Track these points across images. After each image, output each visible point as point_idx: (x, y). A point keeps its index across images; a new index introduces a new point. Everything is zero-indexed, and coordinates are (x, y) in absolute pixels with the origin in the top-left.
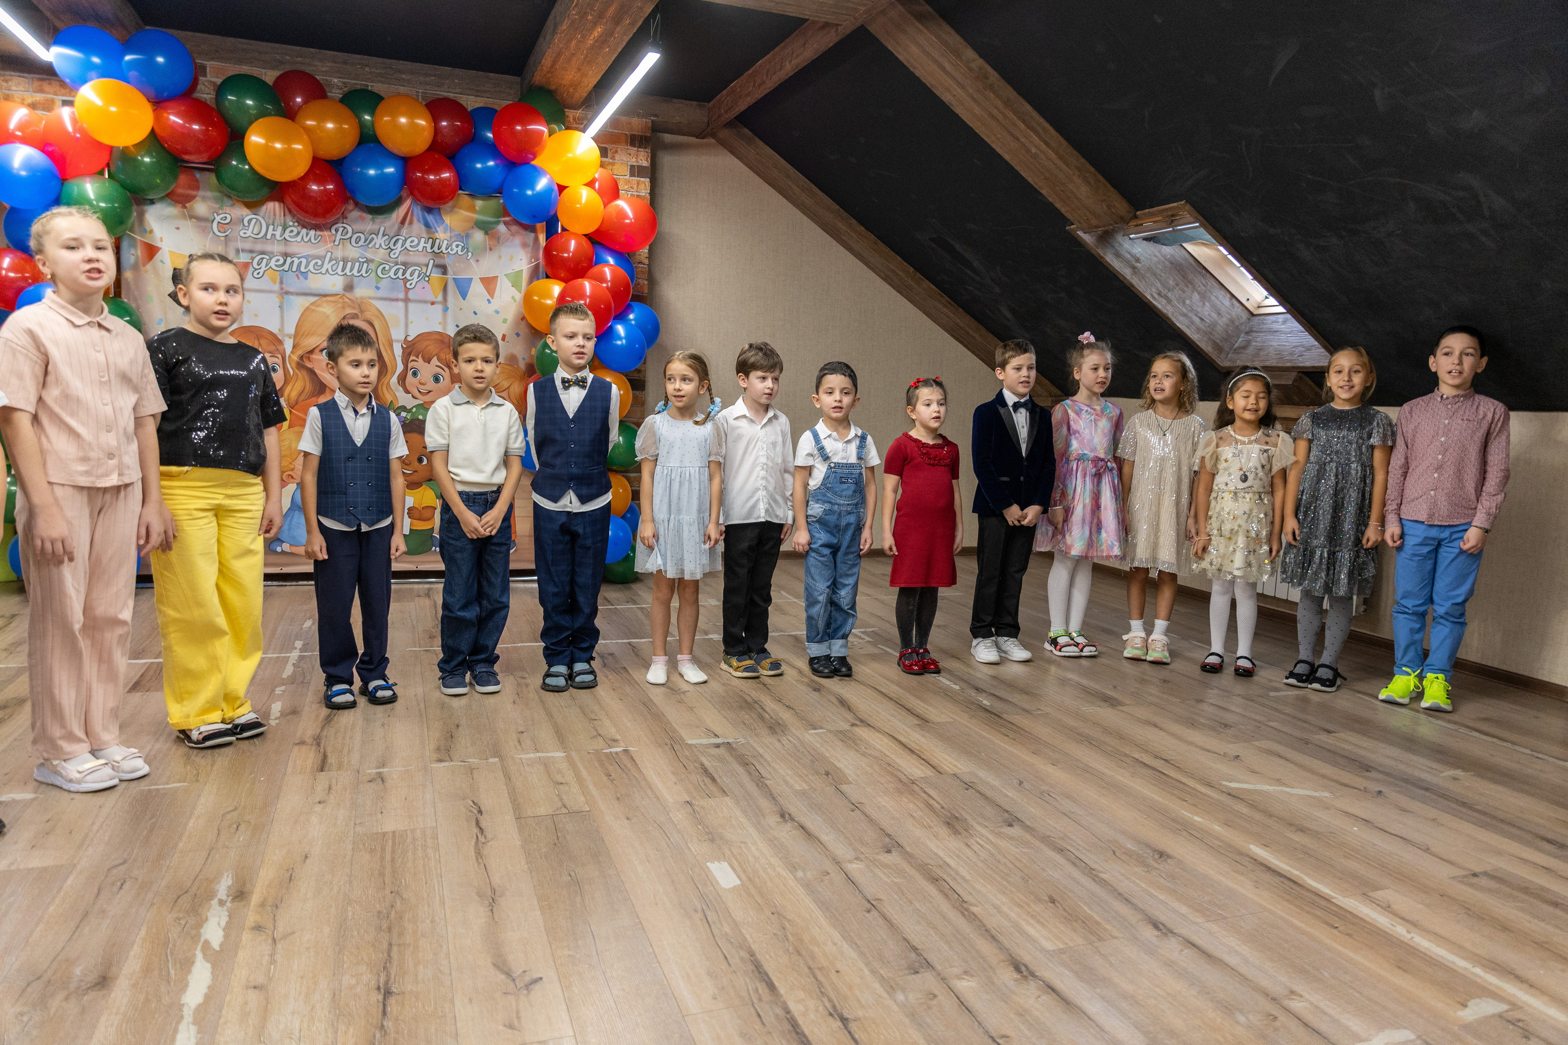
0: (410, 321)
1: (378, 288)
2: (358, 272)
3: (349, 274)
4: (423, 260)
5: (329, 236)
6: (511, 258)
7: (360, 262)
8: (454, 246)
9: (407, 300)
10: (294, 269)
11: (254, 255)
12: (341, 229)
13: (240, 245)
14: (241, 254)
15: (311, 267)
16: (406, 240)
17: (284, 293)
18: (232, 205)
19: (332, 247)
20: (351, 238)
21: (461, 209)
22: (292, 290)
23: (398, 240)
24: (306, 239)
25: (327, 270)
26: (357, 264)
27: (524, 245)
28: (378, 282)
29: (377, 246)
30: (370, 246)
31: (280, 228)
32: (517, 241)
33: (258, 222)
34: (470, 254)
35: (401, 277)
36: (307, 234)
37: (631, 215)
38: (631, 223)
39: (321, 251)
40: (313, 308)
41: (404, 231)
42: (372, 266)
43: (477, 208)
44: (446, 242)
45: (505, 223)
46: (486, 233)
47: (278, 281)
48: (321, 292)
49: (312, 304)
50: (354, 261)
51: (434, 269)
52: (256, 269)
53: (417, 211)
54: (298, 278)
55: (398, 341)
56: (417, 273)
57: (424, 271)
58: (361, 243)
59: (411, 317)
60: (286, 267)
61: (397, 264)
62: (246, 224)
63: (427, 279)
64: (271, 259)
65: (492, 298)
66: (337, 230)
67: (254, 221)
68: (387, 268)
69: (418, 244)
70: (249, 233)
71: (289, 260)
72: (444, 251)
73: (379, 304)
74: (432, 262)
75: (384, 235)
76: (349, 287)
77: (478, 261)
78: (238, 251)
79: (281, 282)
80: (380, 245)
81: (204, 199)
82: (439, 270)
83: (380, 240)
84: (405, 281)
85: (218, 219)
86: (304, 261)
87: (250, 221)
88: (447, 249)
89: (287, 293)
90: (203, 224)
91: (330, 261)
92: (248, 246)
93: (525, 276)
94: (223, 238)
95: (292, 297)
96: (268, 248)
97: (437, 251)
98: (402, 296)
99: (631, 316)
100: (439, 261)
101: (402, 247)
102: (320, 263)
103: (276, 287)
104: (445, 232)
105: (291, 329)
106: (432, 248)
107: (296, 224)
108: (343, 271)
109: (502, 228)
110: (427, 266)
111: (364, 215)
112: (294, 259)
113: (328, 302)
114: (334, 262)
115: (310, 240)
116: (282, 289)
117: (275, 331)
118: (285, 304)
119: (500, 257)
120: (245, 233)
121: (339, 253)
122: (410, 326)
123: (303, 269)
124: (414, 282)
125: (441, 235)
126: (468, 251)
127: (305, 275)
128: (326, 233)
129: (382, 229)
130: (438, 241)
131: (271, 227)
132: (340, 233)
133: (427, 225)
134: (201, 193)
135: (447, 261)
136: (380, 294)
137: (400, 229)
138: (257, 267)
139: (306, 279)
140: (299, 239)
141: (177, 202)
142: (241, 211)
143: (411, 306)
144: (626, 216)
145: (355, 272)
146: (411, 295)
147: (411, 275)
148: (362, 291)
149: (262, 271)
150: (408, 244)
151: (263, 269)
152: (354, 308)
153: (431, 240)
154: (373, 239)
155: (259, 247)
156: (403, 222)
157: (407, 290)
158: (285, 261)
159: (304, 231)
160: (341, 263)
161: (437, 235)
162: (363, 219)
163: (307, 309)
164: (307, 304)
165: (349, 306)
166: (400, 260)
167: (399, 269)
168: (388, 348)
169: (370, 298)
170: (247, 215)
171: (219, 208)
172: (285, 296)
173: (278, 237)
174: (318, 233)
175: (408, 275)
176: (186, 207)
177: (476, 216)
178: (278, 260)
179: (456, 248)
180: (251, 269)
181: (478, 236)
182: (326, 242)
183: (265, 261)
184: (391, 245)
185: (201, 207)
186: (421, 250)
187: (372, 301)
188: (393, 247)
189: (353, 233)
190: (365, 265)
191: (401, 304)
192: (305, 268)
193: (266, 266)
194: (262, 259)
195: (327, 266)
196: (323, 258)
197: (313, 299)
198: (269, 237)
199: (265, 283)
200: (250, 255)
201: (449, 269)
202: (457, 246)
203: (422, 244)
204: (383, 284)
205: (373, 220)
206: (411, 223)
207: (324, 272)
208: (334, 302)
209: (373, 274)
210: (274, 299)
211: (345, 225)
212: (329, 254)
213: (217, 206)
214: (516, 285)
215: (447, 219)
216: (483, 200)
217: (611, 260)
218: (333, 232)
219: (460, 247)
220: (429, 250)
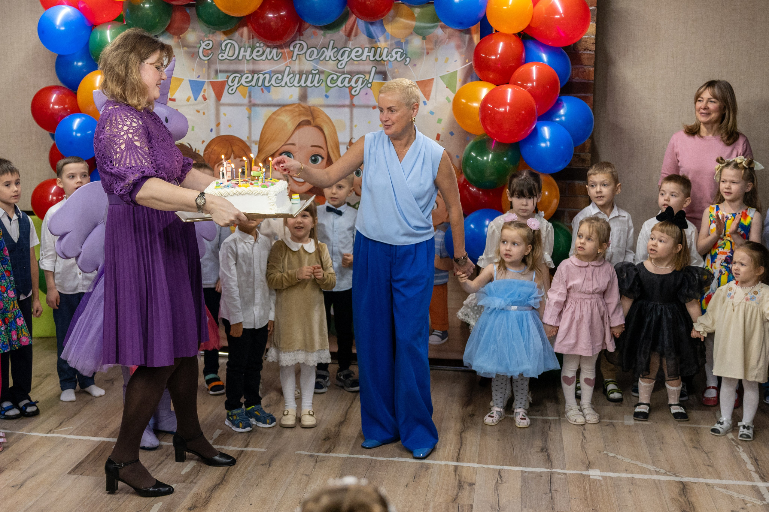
0: (354, 125)
1: (327, 96)
2: (312, 83)
3: (303, 85)
4: (367, 68)
5: (288, 53)
6: (446, 61)
7: (313, 74)
8: (393, 53)
9: (352, 106)
10: (260, 84)
11: (229, 74)
12: (298, 46)
13: (219, 67)
14: (220, 75)
15: (273, 82)
16: (352, 51)
17: (252, 105)
18: (214, 33)
19: (290, 62)
20: (306, 53)
21: (401, 17)
22: (258, 102)
23: (344, 52)
24: (269, 57)
25: (286, 83)
26: (311, 76)
27: (458, 47)
28: (327, 91)
29: (327, 59)
30: (321, 59)
31: (249, 50)
32: (453, 43)
33: (232, 46)
34: (408, 59)
35: (347, 85)
36: (271, 52)
37: (561, 10)
38: (561, 18)
39: (281, 66)
40: (274, 117)
41: (350, 44)
42: (323, 77)
43: (416, 15)
44: (386, 50)
45: (442, 27)
46: (424, 38)
47: (247, 95)
48: (281, 102)
49: (274, 114)
50: (308, 73)
51: (376, 76)
52: (230, 86)
53: (361, 23)
54: (263, 92)
55: (344, 144)
56: (361, 80)
57: (367, 78)
58: (314, 57)
59: (355, 122)
60: (253, 83)
61: (344, 73)
62: (223, 48)
63: (369, 85)
64: (242, 76)
65: (428, 99)
66: (294, 47)
67: (229, 45)
68: (335, 78)
69: (362, 53)
70: (225, 56)
71: (256, 76)
72: (385, 59)
73: (328, 112)
74: (374, 69)
75: (333, 49)
76: (304, 97)
77: (415, 65)
78: (217, 72)
79: (250, 96)
80: (330, 58)
81: (194, 29)
82: (381, 76)
83: (329, 53)
84: (351, 88)
85: (203, 45)
86: (267, 76)
87: (227, 44)
88: (387, 57)
89: (255, 105)
90: (192, 50)
91: (288, 75)
92: (224, 67)
93: (459, 77)
94: (206, 62)
95: (258, 109)
96: (240, 67)
97: (378, 59)
98: (347, 102)
99: (562, 112)
100: (380, 68)
101: (348, 58)
102: (280, 77)
103: (246, 101)
104: (386, 40)
105: (256, 137)
106: (374, 57)
107: (262, 45)
108: (299, 83)
109: (439, 32)
110: (370, 73)
111: (317, 31)
112: (259, 75)
113: (286, 111)
114: (292, 75)
115: (273, 57)
116: (250, 102)
117: (244, 139)
118: (252, 115)
119: (436, 60)
120: (222, 56)
121: (296, 67)
122: (355, 129)
123: (267, 84)
124: (358, 89)
125: (382, 43)
126: (406, 57)
127: (268, 88)
128: (286, 50)
129: (332, 42)
130: (379, 50)
131: (242, 49)
132: (297, 49)
133: (370, 36)
134: (191, 25)
135: (387, 68)
136: (329, 101)
137: (346, 42)
138: (231, 84)
139: (269, 92)
140: (264, 57)
141: (174, 34)
142: (220, 37)
143: (355, 110)
144: (556, 11)
145: (308, 83)
146: (356, 101)
147: (356, 82)
148: (314, 100)
149: (235, 88)
150: (353, 55)
151: (236, 86)
152: (307, 115)
153: (373, 49)
154: (324, 52)
155: (233, 67)
156: (349, 35)
157: (352, 96)
158: (253, 77)
159: (268, 50)
160: (298, 76)
161: (379, 44)
162: (316, 34)
163: (270, 118)
164: (270, 114)
165: (304, 114)
166: (347, 69)
167: (345, 78)
168: (335, 151)
169: (321, 106)
170: (224, 41)
171: (205, 36)
172: (253, 108)
173: (248, 58)
174: (280, 51)
175: (353, 83)
176: (180, 38)
177: (414, 23)
178: (247, 78)
179: (396, 55)
180: (227, 87)
181: (416, 42)
182: (285, 59)
183: (237, 79)
184: (339, 57)
185: (191, 36)
186: (364, 59)
187: (323, 109)
188: (340, 59)
189: (308, 49)
190: (317, 76)
191: (347, 110)
192: (269, 82)
193: (238, 83)
194: (235, 77)
195: (286, 79)
196: (282, 72)
197: (274, 109)
198: (240, 58)
199: (238, 98)
200: (225, 75)
201: (389, 75)
202: (396, 53)
203: (366, 53)
204: (332, 92)
205: (324, 35)
206: (356, 35)
207: (283, 85)
208: (290, 111)
209: (323, 85)
210: (244, 111)
211: (301, 42)
212: (288, 69)
213: (202, 34)
214: (450, 86)
215: (389, 28)
216: (420, 8)
217: (544, 57)
218: (292, 49)
219: (399, 53)
220: (372, 59)
